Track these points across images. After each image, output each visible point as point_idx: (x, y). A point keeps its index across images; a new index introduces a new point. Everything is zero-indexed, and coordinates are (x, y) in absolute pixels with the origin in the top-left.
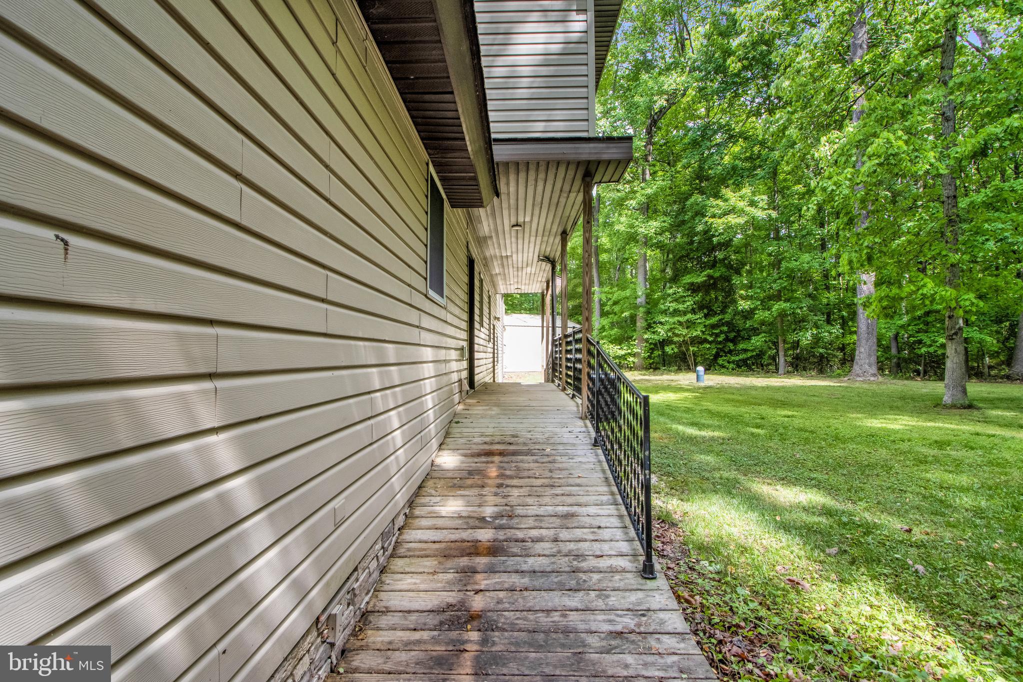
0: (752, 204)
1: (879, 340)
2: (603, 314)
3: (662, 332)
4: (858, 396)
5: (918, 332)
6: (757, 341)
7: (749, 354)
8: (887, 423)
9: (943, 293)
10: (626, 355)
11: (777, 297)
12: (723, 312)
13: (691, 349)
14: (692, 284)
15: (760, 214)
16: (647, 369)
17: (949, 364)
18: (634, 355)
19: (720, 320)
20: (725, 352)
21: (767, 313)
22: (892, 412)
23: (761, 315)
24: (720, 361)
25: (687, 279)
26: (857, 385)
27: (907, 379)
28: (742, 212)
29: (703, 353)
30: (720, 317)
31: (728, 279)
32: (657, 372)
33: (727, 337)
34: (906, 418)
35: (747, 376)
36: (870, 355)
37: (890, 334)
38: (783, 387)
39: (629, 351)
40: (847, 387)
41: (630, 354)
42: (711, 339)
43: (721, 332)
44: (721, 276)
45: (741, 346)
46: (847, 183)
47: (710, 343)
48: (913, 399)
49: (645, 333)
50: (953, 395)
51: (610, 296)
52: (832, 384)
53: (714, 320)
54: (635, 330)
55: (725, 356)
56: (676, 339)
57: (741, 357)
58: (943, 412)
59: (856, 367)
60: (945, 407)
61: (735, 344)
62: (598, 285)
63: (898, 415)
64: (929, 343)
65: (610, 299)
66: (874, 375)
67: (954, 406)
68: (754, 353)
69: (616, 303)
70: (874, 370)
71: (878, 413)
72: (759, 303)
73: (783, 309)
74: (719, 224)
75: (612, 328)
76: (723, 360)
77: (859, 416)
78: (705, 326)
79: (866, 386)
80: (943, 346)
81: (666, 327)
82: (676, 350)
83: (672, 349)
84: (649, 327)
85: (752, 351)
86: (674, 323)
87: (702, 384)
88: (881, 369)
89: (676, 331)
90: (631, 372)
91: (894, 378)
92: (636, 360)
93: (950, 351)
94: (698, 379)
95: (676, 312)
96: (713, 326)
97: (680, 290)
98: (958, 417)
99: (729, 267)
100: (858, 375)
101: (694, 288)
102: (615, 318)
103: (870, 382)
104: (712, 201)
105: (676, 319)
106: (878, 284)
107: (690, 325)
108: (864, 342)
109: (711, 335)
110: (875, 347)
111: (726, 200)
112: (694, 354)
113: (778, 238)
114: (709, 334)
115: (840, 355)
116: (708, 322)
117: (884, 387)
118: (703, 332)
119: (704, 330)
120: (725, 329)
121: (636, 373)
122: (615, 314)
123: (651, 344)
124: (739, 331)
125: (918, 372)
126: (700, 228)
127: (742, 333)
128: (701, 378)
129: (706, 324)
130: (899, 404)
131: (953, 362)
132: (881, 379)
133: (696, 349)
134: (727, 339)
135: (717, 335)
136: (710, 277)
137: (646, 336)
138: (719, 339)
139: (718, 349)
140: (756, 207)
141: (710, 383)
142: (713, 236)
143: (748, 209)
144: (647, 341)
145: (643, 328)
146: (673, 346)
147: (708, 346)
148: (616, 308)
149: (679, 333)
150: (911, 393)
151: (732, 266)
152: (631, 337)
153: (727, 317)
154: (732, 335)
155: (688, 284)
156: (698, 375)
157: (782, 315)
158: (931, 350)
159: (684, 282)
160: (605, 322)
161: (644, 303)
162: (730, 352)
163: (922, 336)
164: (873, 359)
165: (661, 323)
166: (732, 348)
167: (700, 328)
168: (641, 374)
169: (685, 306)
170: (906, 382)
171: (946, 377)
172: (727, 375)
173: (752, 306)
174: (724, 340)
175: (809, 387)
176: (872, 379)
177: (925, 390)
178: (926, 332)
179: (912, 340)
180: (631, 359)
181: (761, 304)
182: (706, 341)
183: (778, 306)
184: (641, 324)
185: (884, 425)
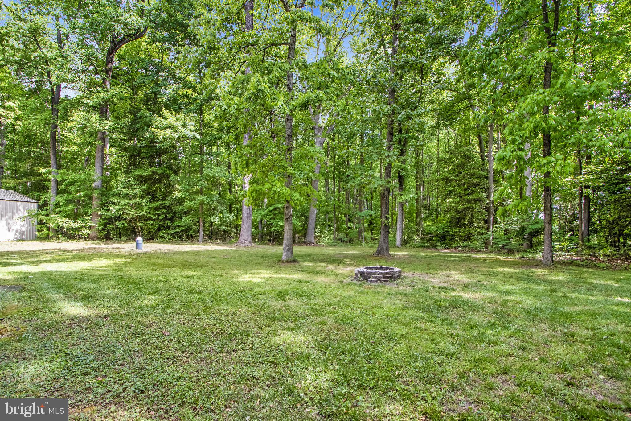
0: (184, 125)
1: (253, 223)
2: (58, 192)
3: (114, 210)
4: (240, 256)
5: (271, 219)
6: (186, 220)
7: (181, 229)
8: (252, 277)
9: (284, 190)
10: (82, 227)
11: (200, 192)
12: (164, 199)
13: (138, 224)
14: (141, 176)
15: (190, 134)
16: (100, 239)
17: (286, 236)
18: (90, 228)
19: (162, 204)
20: (164, 227)
21: (192, 203)
22: (256, 267)
23: (188, 203)
24: (161, 233)
25: (137, 172)
26: (241, 249)
27: (265, 244)
28: (176, 130)
29: (148, 227)
30: (161, 202)
31: (168, 176)
32: (110, 241)
33: (166, 216)
34: (264, 271)
35: (179, 244)
36: (248, 231)
37: (259, 220)
38: (198, 251)
39: (84, 224)
40: (235, 250)
41: (85, 227)
42: (154, 217)
43: (163, 213)
44: (162, 173)
45: (176, 223)
46: (235, 106)
47: (154, 220)
48: (267, 257)
49: (100, 210)
50: (287, 255)
51: (65, 177)
52: (227, 248)
53: (157, 204)
54: (91, 208)
55: (165, 230)
56: (125, 216)
57: (176, 231)
58: (283, 265)
59: (241, 238)
60: (283, 262)
61: (172, 222)
62: (55, 166)
63: (259, 269)
64: (275, 225)
65: (65, 180)
66: (250, 242)
67: (287, 261)
68: (184, 228)
69: (72, 184)
70: (250, 239)
71: (249, 268)
72: (187, 194)
73: (202, 200)
74: (161, 134)
75: (66, 205)
76: (163, 233)
77: (237, 272)
78: (150, 208)
79: (245, 249)
80: (282, 227)
81: (117, 207)
82: (125, 225)
83: (123, 224)
84: (104, 205)
85: (183, 227)
86: (125, 205)
87: (140, 251)
88: (253, 239)
89: (126, 211)
90: (85, 242)
91: (260, 244)
92: (90, 232)
93: (286, 229)
94: (137, 246)
95: (127, 196)
96: (156, 209)
97: (130, 179)
98: (289, 269)
99: (171, 168)
100: (242, 243)
101: (142, 180)
102: (71, 197)
103: (247, 247)
104: (156, 118)
105: (126, 201)
106: (251, 183)
107: (137, 206)
108: (245, 223)
109: (154, 215)
110: (251, 226)
111: (166, 118)
112: (141, 228)
113: (202, 153)
114: (153, 214)
115: (234, 230)
116: (152, 205)
117: (254, 249)
118: (148, 213)
119: (148, 211)
120: (165, 211)
121: (90, 242)
122: (71, 193)
123: (104, 219)
124: (175, 213)
125: (270, 240)
126: (147, 135)
127: (177, 215)
128: (140, 246)
129: (151, 206)
130: (261, 261)
131: (287, 236)
132: (253, 244)
133: (142, 224)
134: (166, 218)
135: (159, 215)
136: (154, 173)
137: (100, 213)
138: (160, 218)
139: (159, 225)
140: (187, 128)
141: (148, 250)
142: (157, 143)
143: (182, 129)
144: (101, 216)
145: (98, 206)
146: (124, 222)
147: (151, 222)
148: (72, 189)
149: (129, 212)
150: (267, 253)
151: (172, 168)
152: (86, 214)
153: (167, 203)
154: (170, 216)
155: (138, 175)
156: (137, 244)
157: (202, 203)
158: (276, 229)
159: (134, 174)
160: (61, 199)
161: (100, 187)
162: (169, 227)
163: (272, 221)
164: (250, 233)
165: (114, 204)
166: (169, 224)
167: (146, 209)
168: (94, 244)
169: (134, 192)
170: (265, 246)
171: (284, 244)
172: (165, 243)
173: (183, 196)
174: (164, 218)
175: (214, 251)
176: (249, 245)
177: (273, 251)
178: (274, 219)
179: (268, 223)
180: (86, 231)
181: (189, 195)
182: (150, 219)
183: (200, 198)
184: (96, 203)
185: (250, 279)
